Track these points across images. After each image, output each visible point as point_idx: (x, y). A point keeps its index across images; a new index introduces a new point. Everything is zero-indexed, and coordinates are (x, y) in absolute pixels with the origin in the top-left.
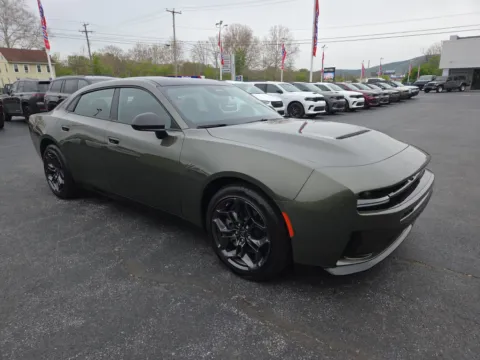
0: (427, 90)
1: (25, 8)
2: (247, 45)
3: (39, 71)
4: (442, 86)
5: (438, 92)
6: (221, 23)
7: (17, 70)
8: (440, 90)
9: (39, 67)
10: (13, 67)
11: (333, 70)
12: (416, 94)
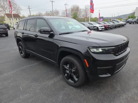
0: (130, 23)
1: (15, 2)
2: (78, 11)
3: (17, 20)
4: (135, 22)
5: (134, 24)
6: (66, 4)
7: (10, 20)
8: (135, 23)
9: (16, 19)
10: (9, 19)
11: (103, 18)
12: (125, 24)
